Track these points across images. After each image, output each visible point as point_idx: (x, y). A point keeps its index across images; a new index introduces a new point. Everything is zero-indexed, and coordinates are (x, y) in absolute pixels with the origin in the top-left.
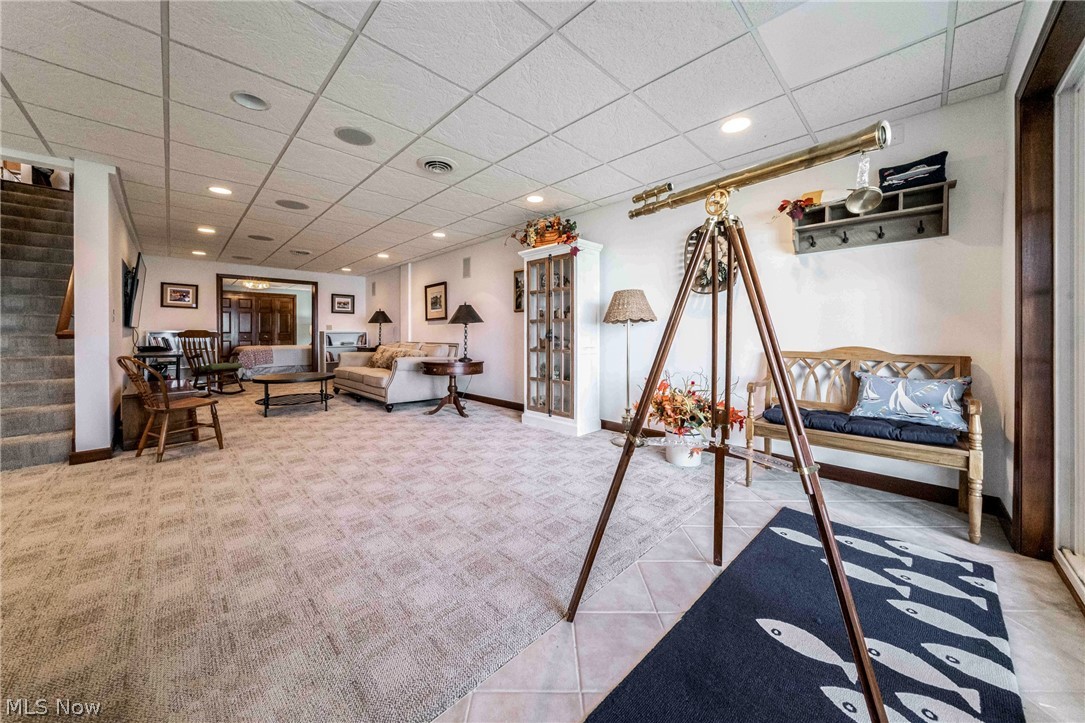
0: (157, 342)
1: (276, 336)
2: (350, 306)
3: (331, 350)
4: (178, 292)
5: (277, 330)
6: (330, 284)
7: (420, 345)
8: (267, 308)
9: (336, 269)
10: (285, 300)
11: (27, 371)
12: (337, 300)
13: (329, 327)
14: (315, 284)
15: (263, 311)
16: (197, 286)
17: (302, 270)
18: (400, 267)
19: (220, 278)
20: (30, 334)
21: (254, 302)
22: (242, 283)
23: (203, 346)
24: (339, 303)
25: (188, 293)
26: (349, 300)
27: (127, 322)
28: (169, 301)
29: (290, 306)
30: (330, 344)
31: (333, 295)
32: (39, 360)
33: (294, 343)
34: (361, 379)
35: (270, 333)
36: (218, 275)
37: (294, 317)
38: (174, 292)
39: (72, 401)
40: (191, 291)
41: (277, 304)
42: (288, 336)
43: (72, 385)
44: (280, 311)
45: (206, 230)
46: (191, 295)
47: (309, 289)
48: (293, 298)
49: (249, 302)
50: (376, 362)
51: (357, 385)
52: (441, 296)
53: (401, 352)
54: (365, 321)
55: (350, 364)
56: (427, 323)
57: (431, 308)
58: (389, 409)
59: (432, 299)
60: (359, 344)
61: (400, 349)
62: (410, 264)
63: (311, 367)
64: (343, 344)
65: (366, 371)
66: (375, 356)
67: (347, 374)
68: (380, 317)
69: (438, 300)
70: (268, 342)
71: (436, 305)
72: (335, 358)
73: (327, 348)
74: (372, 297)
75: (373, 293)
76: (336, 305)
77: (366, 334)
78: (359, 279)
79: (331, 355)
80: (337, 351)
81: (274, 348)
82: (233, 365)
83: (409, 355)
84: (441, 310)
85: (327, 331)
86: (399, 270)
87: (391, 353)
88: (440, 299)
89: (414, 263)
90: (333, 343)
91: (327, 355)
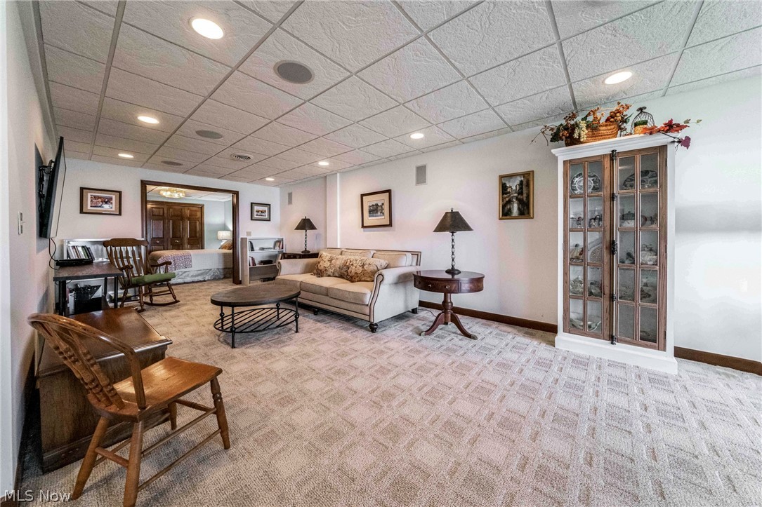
0: (77, 253)
1: (186, 241)
2: (267, 213)
3: (253, 255)
4: (99, 198)
5: (188, 235)
6: (251, 193)
7: (372, 252)
8: (177, 216)
9: (260, 180)
10: (194, 209)
12: (256, 208)
13: (249, 234)
14: (236, 193)
15: (174, 218)
16: (120, 193)
17: (226, 179)
18: (326, 177)
19: (144, 184)
21: (165, 211)
22: (159, 190)
23: (130, 255)
24: (257, 211)
25: (111, 199)
26: (266, 208)
27: (43, 230)
28: (89, 207)
29: (199, 214)
30: (252, 249)
31: (252, 203)
33: (203, 248)
34: (304, 287)
35: (181, 238)
36: (142, 181)
37: (202, 224)
38: (95, 197)
40: (114, 197)
41: (187, 212)
42: (197, 241)
44: (189, 219)
45: (149, 120)
46: (113, 201)
48: (201, 207)
49: (161, 210)
50: (326, 270)
51: (317, 297)
52: (383, 204)
53: (356, 260)
54: (280, 228)
55: (291, 272)
56: (364, 231)
57: (370, 216)
58: (373, 328)
59: (370, 206)
60: (277, 249)
61: (352, 258)
62: (338, 174)
63: (231, 271)
64: (262, 249)
65: (326, 282)
66: (321, 264)
67: (298, 284)
68: (306, 225)
69: (379, 208)
70: (179, 247)
71: (377, 212)
72: (256, 262)
73: (249, 253)
74: (290, 206)
75: (290, 202)
76: (255, 213)
77: (282, 239)
78: (277, 190)
79: (253, 259)
80: (259, 256)
81: (192, 252)
82: (167, 276)
83: (370, 264)
84: (383, 217)
85: (248, 238)
86: (324, 179)
87: (343, 262)
88: (381, 206)
89: (343, 173)
90: (255, 248)
91: (249, 259)
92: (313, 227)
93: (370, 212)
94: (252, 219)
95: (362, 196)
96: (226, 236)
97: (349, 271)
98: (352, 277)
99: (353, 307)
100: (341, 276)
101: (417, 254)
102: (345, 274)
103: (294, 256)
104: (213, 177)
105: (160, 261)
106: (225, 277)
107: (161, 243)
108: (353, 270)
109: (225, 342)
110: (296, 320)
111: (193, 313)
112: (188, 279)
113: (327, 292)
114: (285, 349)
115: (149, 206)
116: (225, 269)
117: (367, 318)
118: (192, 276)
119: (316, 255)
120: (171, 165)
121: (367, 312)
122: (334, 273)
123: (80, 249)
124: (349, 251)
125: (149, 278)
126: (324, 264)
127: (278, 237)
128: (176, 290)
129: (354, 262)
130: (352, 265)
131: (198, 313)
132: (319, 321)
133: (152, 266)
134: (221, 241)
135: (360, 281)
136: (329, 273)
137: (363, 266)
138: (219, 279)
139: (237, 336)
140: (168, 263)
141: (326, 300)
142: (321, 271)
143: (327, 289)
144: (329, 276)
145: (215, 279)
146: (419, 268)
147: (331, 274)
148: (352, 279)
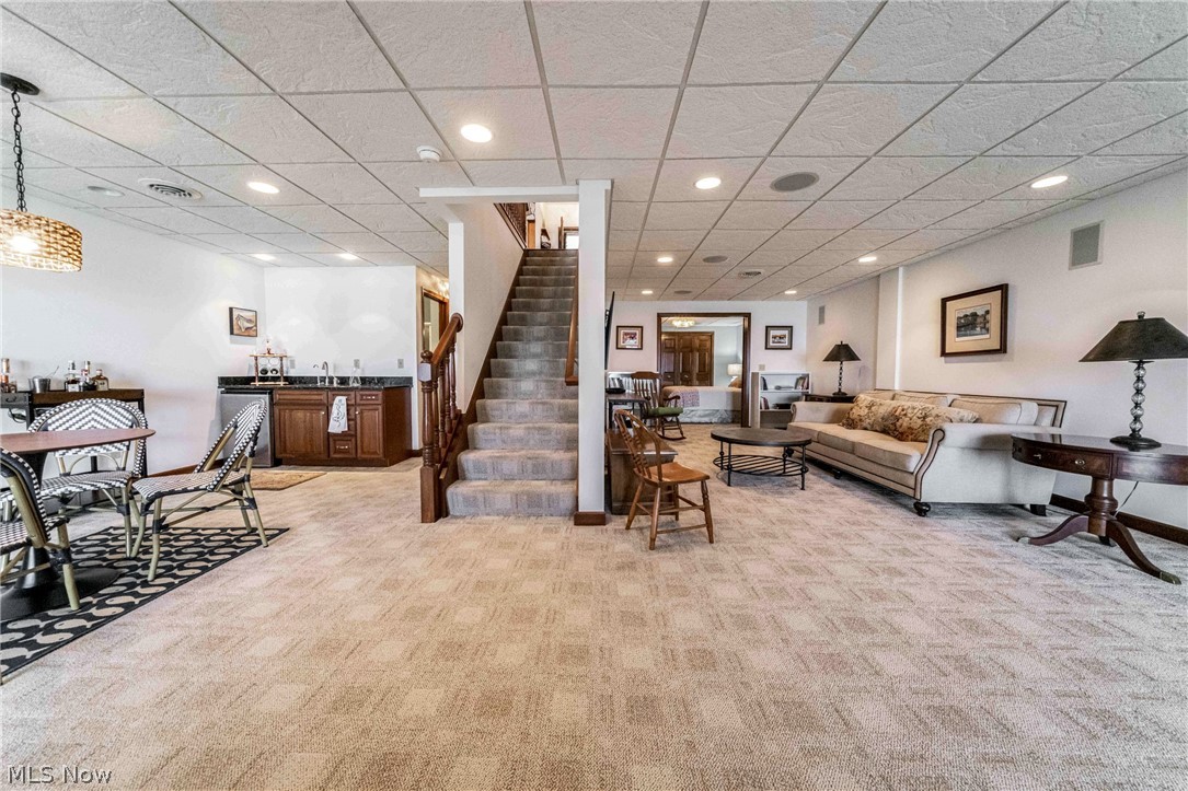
0: (614, 383)
1: (695, 376)
2: (787, 339)
3: (766, 395)
4: (628, 334)
5: (697, 370)
6: (766, 312)
8: (688, 347)
9: (777, 294)
10: (704, 338)
11: (545, 414)
12: (773, 333)
13: (762, 367)
14: (747, 316)
15: (685, 350)
16: (642, 327)
17: (738, 299)
18: (879, 276)
19: (660, 316)
20: (545, 378)
22: (671, 321)
23: (649, 388)
24: (775, 337)
25: (635, 334)
26: (786, 332)
28: (622, 343)
29: (708, 344)
30: (765, 388)
31: (767, 327)
32: (551, 404)
33: (711, 385)
34: (822, 439)
35: (690, 373)
36: (658, 314)
37: (711, 356)
38: (625, 334)
39: (577, 449)
40: (637, 332)
41: (697, 342)
42: (706, 377)
43: (577, 431)
44: (699, 350)
45: (665, 260)
46: (637, 337)
47: (739, 322)
48: (711, 335)
50: (861, 420)
51: (838, 454)
52: (987, 312)
53: (914, 409)
54: (805, 359)
55: (809, 418)
56: (946, 362)
57: (958, 336)
58: (921, 509)
59: (959, 318)
60: (800, 389)
61: (907, 404)
62: (901, 269)
63: (740, 414)
64: (778, 388)
65: (855, 436)
66: (854, 411)
67: (816, 435)
68: (842, 353)
69: (979, 320)
70: (688, 383)
71: (974, 328)
72: (770, 405)
73: (761, 393)
74: (821, 326)
75: (822, 321)
76: (771, 340)
77: (808, 375)
78: (804, 304)
79: (765, 401)
80: (774, 398)
81: (700, 389)
82: (676, 410)
83: (937, 416)
84: (988, 336)
85: (761, 372)
86: (876, 281)
87: (890, 409)
88: (984, 316)
89: (911, 266)
90: (769, 387)
91: (760, 400)
92: (852, 357)
93: (959, 328)
94: (766, 348)
95: (944, 301)
96: (736, 369)
97: (898, 424)
98: (902, 434)
99: (890, 474)
100: (885, 431)
101: (1058, 406)
102: (891, 427)
103: (820, 399)
104: (722, 299)
105: (671, 396)
106: (733, 422)
107: (671, 378)
108: (905, 422)
109: (723, 480)
110: (802, 474)
111: (696, 451)
112: (696, 420)
113: (852, 448)
114: (782, 500)
115: (663, 337)
116: (733, 411)
117: (911, 493)
118: (700, 416)
119: (850, 399)
120: (683, 294)
121: (912, 483)
122: (872, 426)
123: (616, 381)
124: (909, 394)
125: (662, 410)
126: (859, 410)
127: (803, 371)
128: (684, 428)
129: (910, 411)
130: (905, 415)
131: (701, 451)
132: (838, 486)
133: (665, 400)
134: (731, 376)
135: (916, 441)
136: (864, 425)
137: (924, 418)
138: (728, 423)
139: (733, 474)
140: (677, 397)
141: (851, 458)
142: (853, 420)
143: (853, 444)
144: (865, 429)
145: (723, 423)
146: (1055, 431)
147: (869, 427)
148: (901, 436)
